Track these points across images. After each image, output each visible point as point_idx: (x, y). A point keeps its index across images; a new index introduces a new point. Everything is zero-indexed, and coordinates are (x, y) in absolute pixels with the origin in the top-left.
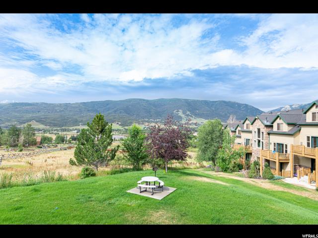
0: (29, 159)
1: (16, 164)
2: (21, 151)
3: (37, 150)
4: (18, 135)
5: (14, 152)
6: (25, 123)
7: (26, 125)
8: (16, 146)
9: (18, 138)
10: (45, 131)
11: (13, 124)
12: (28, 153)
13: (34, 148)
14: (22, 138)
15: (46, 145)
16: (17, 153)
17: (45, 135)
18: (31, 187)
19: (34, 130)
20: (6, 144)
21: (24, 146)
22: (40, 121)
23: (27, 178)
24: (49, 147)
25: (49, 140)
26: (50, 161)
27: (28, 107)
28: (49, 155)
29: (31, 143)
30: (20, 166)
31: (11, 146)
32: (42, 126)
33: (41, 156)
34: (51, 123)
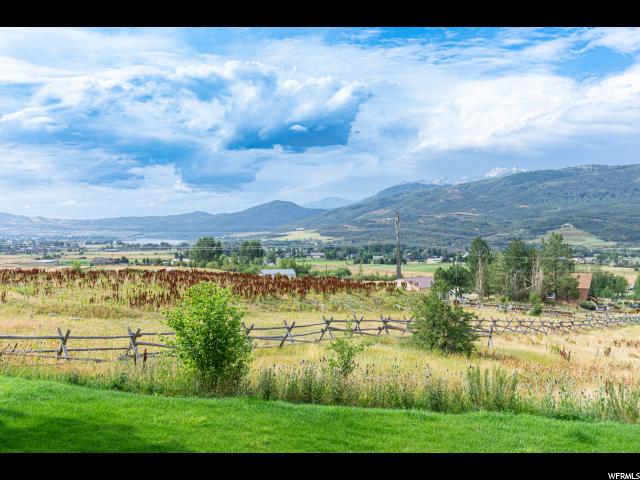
0: (560, 340)
1: (524, 348)
2: (538, 312)
3: (581, 315)
4: (529, 268)
5: (520, 316)
6: (544, 232)
7: (547, 237)
8: (523, 298)
9: (529, 275)
10: (602, 258)
11: (516, 234)
12: (556, 321)
13: (571, 308)
14: (539, 277)
15: (607, 301)
16: (527, 317)
17: (604, 269)
18: (568, 425)
19: (571, 252)
20: (499, 290)
21: (544, 299)
22: (587, 225)
23: (557, 397)
24: (617, 309)
25: (616, 286)
26: (621, 355)
27: (553, 183)
28: (617, 335)
29: (563, 293)
30: (536, 358)
31: (513, 298)
32: (592, 242)
33: (593, 336)
34: (620, 231)
